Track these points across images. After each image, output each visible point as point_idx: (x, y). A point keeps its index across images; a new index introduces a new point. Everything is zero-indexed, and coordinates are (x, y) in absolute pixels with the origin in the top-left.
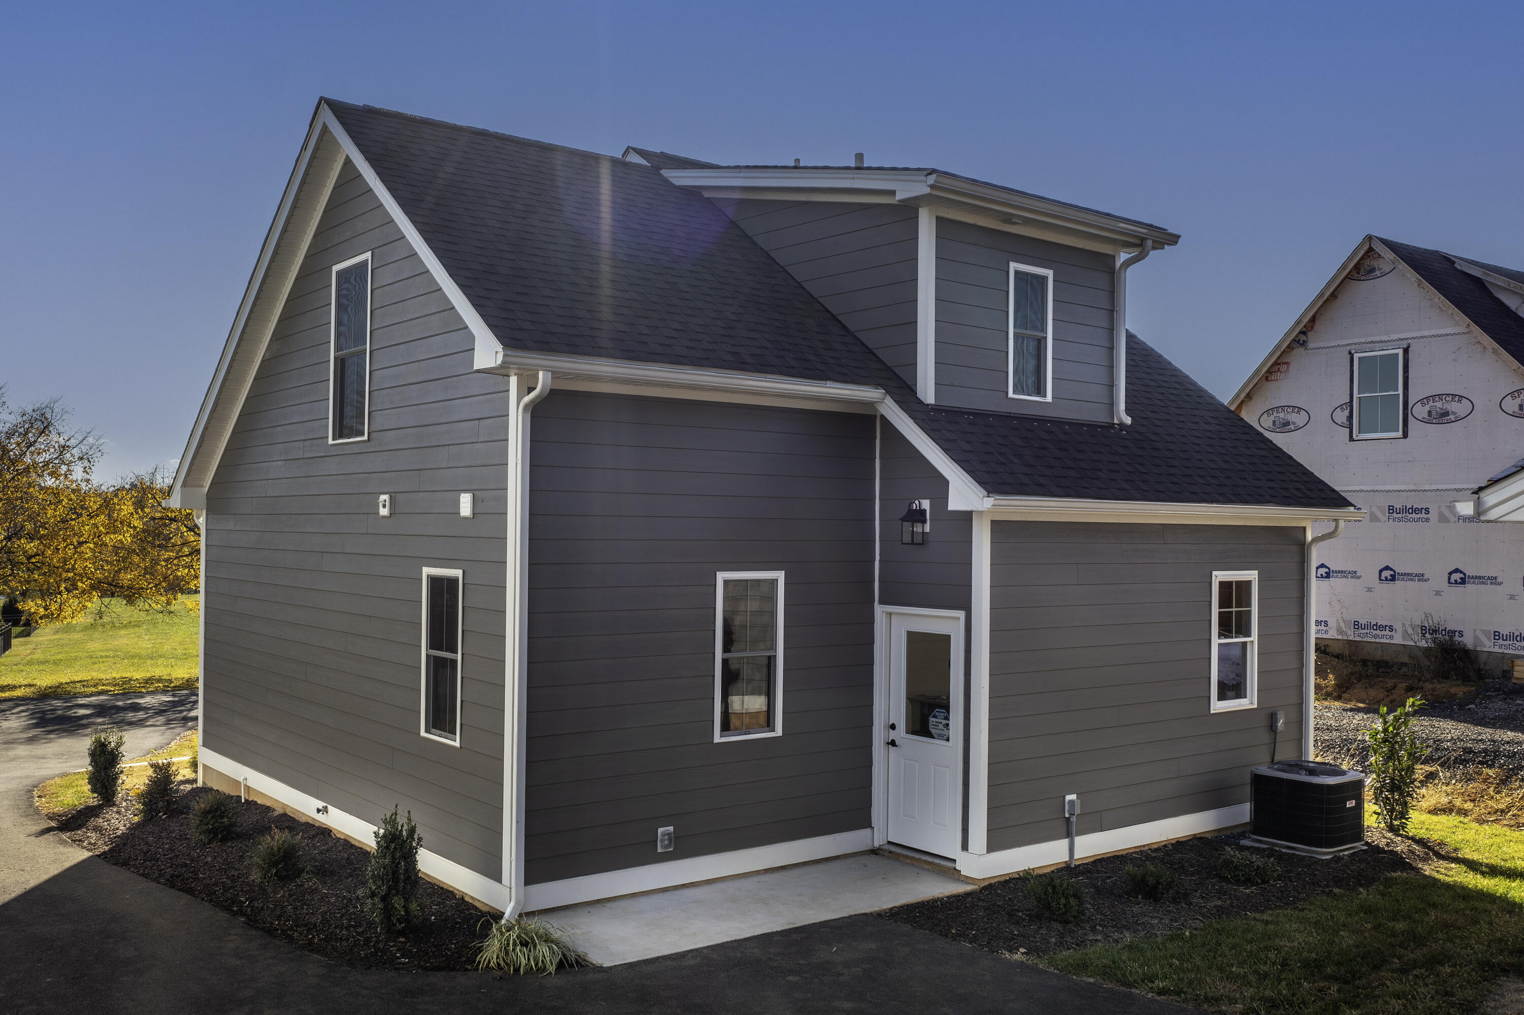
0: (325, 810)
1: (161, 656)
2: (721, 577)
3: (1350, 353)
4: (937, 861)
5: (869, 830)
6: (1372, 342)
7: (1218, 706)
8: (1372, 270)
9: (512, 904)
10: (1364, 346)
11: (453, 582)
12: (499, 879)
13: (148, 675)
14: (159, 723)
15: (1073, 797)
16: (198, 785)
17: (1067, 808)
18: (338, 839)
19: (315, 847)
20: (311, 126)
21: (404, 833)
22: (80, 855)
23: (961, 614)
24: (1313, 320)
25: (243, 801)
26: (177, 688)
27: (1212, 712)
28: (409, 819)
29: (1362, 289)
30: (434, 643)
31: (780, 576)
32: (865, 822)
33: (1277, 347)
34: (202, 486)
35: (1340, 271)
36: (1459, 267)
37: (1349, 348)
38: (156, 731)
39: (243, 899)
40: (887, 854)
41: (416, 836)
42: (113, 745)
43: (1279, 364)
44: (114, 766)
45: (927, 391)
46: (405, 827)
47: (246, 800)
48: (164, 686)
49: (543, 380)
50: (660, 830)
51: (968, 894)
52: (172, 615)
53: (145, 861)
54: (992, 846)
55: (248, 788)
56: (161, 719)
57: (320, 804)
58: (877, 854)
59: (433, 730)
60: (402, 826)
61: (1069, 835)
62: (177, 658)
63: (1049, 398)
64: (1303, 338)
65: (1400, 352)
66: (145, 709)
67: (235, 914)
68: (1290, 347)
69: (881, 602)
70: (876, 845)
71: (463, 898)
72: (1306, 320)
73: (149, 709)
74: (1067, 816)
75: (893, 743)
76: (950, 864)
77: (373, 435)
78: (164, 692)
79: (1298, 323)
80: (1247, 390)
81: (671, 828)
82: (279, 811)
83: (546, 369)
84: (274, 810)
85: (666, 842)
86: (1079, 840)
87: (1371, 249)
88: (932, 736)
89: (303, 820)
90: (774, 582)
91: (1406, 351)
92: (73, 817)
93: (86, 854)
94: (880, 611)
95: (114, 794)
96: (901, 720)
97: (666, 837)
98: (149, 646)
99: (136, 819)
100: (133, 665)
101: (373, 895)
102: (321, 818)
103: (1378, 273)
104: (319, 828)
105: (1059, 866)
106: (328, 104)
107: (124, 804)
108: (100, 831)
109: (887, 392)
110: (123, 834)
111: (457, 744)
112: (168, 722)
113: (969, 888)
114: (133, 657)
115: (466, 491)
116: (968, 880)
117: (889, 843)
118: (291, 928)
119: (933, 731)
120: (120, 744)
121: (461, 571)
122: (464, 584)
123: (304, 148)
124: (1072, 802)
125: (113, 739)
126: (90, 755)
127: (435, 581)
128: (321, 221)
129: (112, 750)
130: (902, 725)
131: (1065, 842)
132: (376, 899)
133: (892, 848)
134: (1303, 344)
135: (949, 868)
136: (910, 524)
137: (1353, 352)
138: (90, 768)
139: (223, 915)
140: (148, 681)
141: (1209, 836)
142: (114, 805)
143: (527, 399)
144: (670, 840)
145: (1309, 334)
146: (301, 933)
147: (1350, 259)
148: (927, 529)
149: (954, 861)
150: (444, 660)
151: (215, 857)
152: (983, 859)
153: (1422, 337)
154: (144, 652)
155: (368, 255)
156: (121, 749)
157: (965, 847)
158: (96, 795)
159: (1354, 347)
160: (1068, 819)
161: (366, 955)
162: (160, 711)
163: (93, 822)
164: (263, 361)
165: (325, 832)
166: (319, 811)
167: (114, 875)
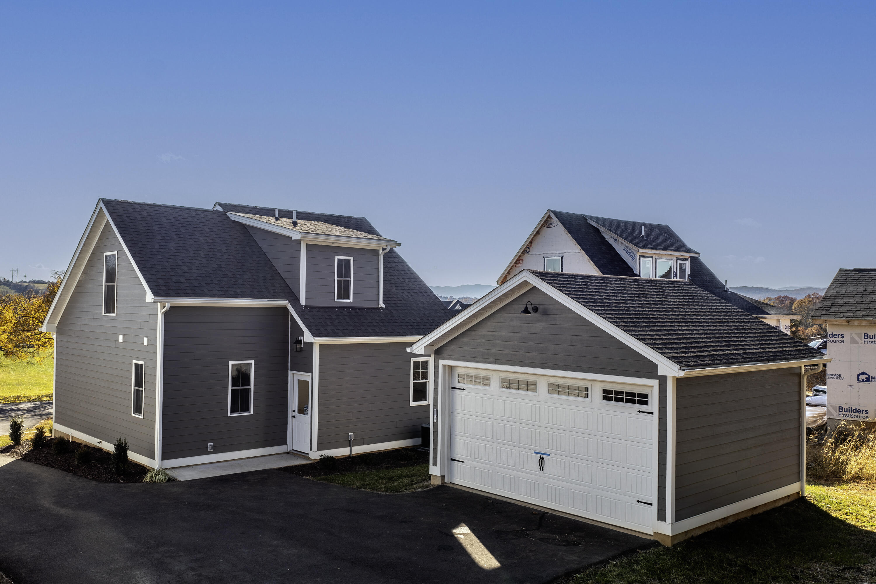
0: (101, 442)
1: (23, 384)
2: (231, 363)
3: (544, 257)
4: (304, 455)
5: (286, 446)
6: (551, 253)
7: (413, 404)
8: (551, 224)
9: (158, 466)
10: (549, 255)
11: (142, 365)
12: (153, 458)
13: (19, 394)
14: (28, 417)
15: (352, 434)
16: (53, 437)
17: (349, 437)
18: (105, 452)
19: (96, 454)
20: (96, 206)
21: (123, 444)
22: (12, 460)
23: (310, 374)
24: (531, 242)
25: (71, 441)
26: (34, 400)
27: (411, 406)
28: (125, 440)
29: (547, 231)
30: (136, 385)
31: (252, 362)
32: (285, 443)
33: (518, 253)
34: (55, 323)
35: (539, 223)
36: (589, 222)
37: (543, 255)
38: (27, 420)
39: (71, 469)
40: (292, 453)
41: (127, 445)
42: (19, 422)
43: (520, 260)
44: (20, 430)
45: (303, 301)
46: (124, 442)
47: (72, 442)
48: (28, 400)
49: (167, 305)
50: (209, 444)
51: (310, 464)
52: (32, 364)
53: (36, 460)
54: (319, 449)
55: (72, 437)
56: (29, 415)
57: (99, 440)
58: (289, 454)
59: (136, 413)
60: (123, 442)
61: (350, 446)
62: (32, 385)
63: (351, 300)
64: (528, 250)
65: (560, 258)
66: (21, 410)
67: (69, 472)
68: (523, 253)
69: (291, 370)
70: (288, 450)
71: (144, 466)
72: (527, 243)
73: (23, 410)
74: (349, 440)
75: (294, 417)
76: (307, 455)
77: (117, 314)
78: (29, 401)
79: (525, 243)
80: (507, 271)
81: (213, 444)
82: (84, 444)
83: (168, 302)
84: (82, 444)
85: (211, 448)
86: (353, 448)
87: (549, 216)
88: (304, 414)
89: (93, 446)
90: (250, 364)
91: (562, 258)
92: (4, 449)
93: (15, 459)
94: (290, 372)
95: (19, 441)
96: (296, 409)
97: (211, 446)
98: (16, 378)
99: (30, 449)
100: (9, 389)
101: (113, 463)
102: (99, 445)
103: (553, 225)
104: (98, 449)
105: (346, 456)
106: (102, 201)
107: (24, 444)
108: (17, 453)
109: (289, 302)
110: (26, 453)
111: (142, 418)
112: (33, 416)
113: (311, 462)
114: (8, 385)
115: (146, 337)
116: (312, 460)
117: (293, 450)
118: (87, 475)
119: (305, 412)
120: (22, 422)
121: (144, 362)
122: (145, 366)
123: (94, 213)
124: (351, 435)
125: (19, 421)
126: (10, 426)
127: (136, 365)
128: (100, 236)
129: (19, 424)
130: (296, 411)
131: (348, 449)
132: (114, 464)
133: (294, 452)
134: (528, 252)
135: (307, 456)
136: (296, 345)
137: (545, 257)
138: (10, 431)
139: (65, 473)
140: (18, 397)
141: (409, 448)
142: (20, 445)
143: (164, 310)
144: (212, 447)
145: (530, 248)
146: (90, 476)
147: (542, 219)
148: (302, 346)
149: (308, 454)
150: (139, 390)
151: (61, 458)
152: (316, 453)
153: (568, 253)
154: (14, 382)
155: (116, 253)
156: (22, 424)
157: (311, 450)
158: (13, 441)
159: (545, 255)
160: (350, 441)
161: (110, 481)
162: (29, 411)
163: (13, 450)
164: (79, 280)
165: (100, 450)
166: (98, 442)
167: (25, 464)
